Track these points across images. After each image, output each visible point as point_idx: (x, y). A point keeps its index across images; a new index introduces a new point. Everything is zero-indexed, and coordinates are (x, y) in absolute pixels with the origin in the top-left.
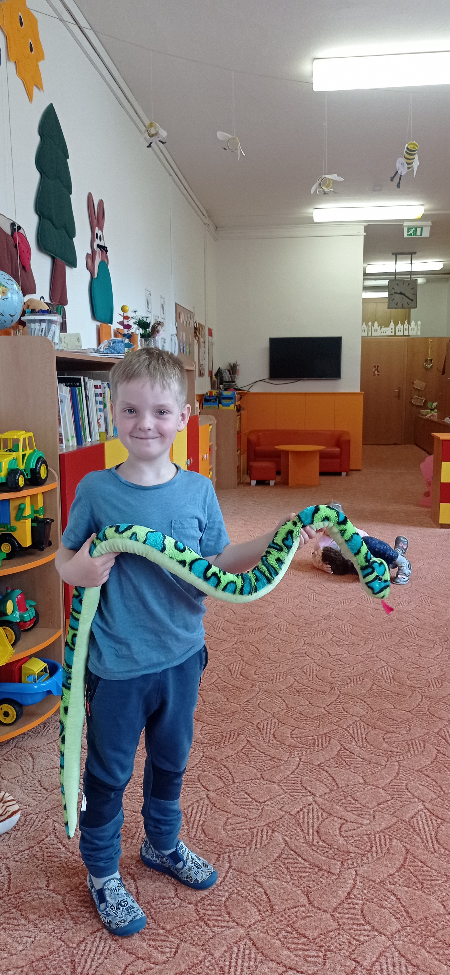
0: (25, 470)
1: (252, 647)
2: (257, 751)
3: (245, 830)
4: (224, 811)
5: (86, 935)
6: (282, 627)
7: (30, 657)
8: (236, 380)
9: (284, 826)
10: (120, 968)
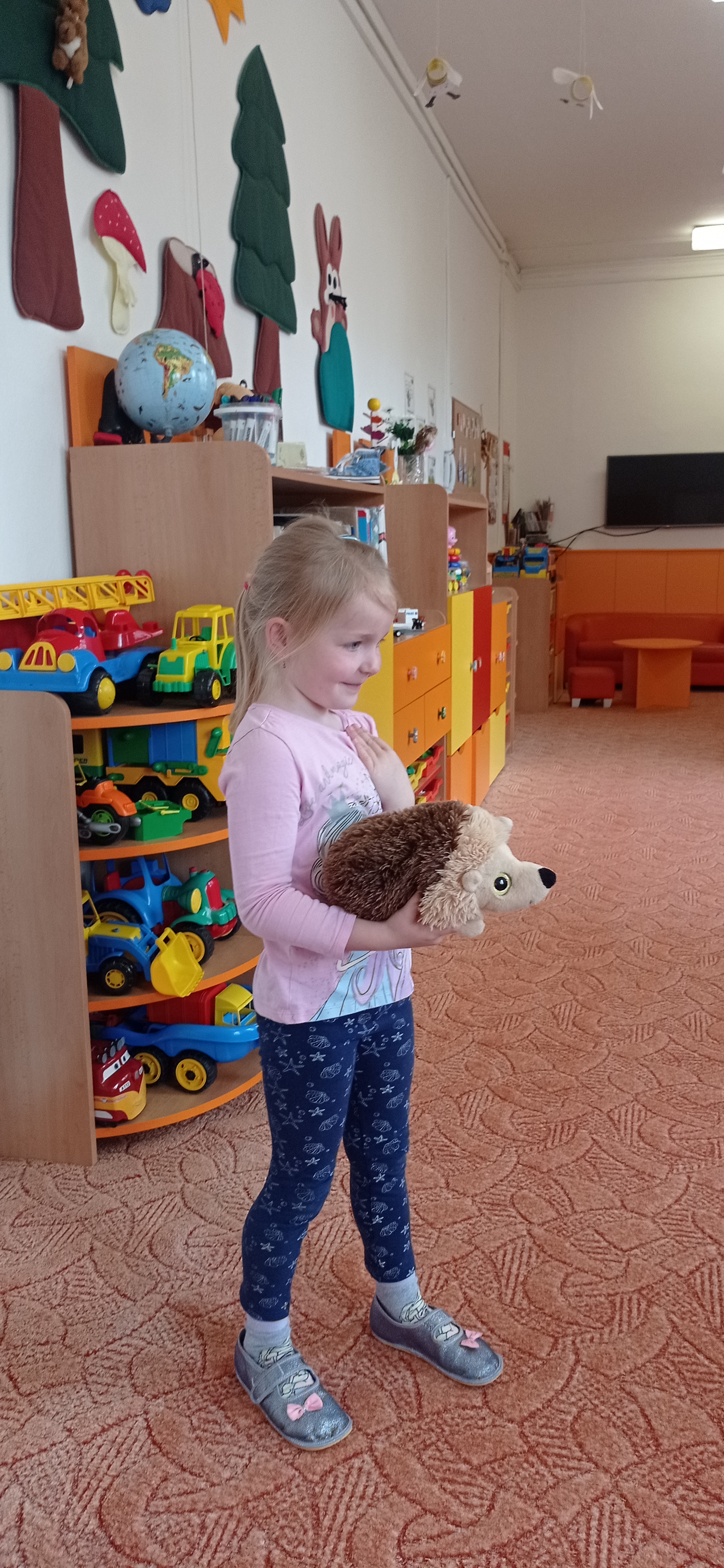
0: (221, 671)
1: (592, 978)
2: (611, 1159)
3: (598, 1298)
4: (560, 1261)
5: (335, 1461)
6: (641, 947)
7: (227, 984)
8: (548, 529)
9: (668, 1295)
10: (396, 1526)
